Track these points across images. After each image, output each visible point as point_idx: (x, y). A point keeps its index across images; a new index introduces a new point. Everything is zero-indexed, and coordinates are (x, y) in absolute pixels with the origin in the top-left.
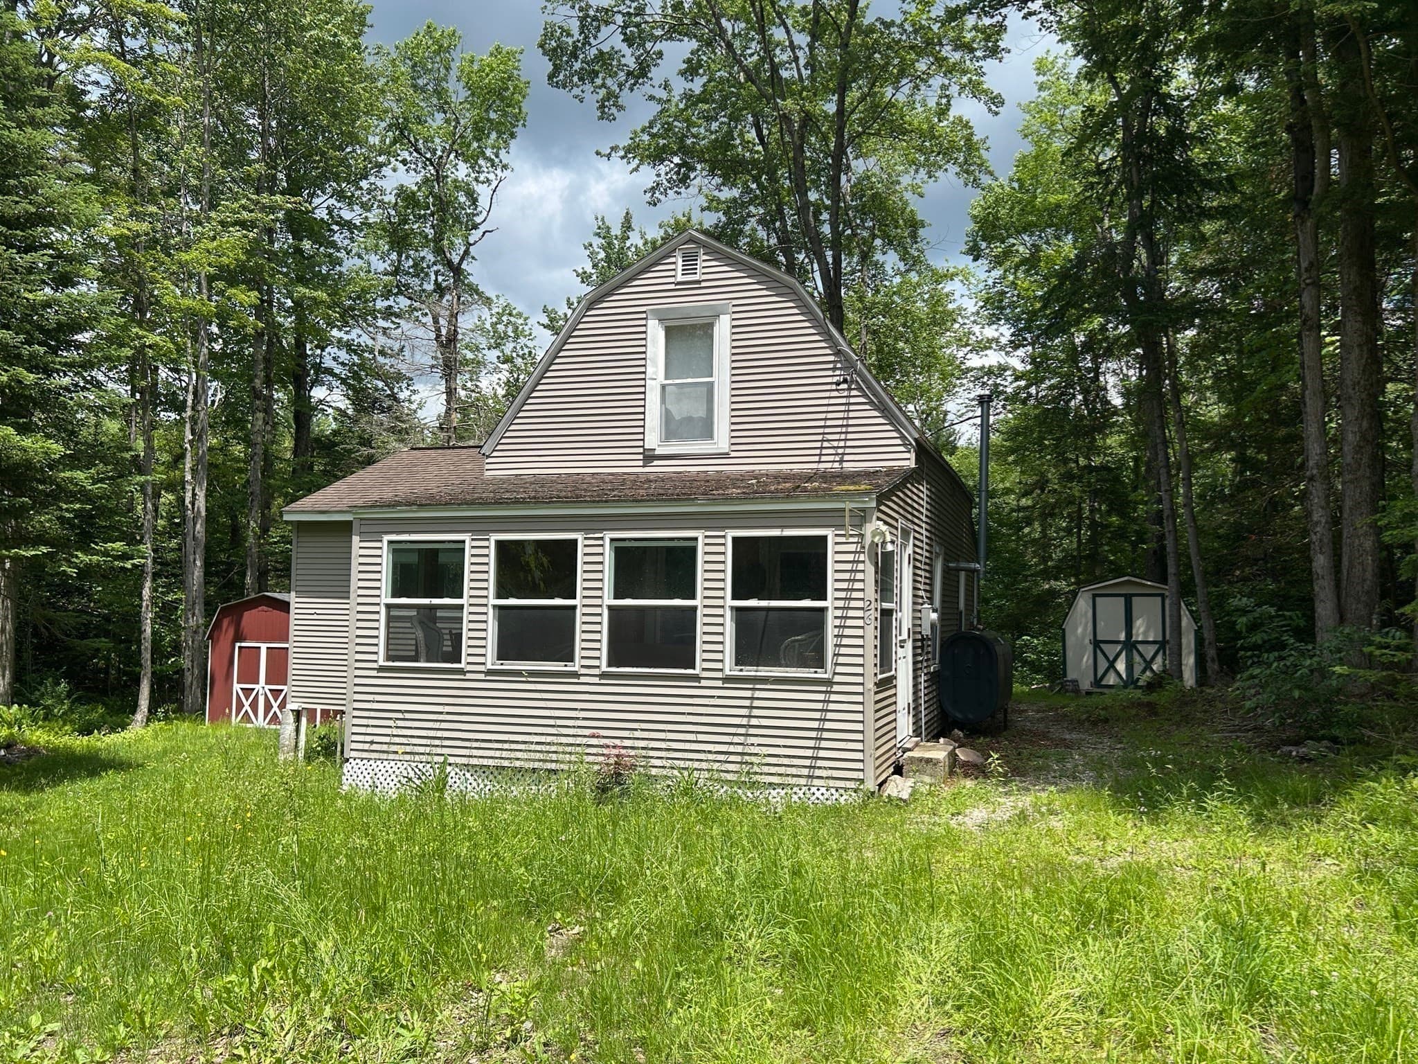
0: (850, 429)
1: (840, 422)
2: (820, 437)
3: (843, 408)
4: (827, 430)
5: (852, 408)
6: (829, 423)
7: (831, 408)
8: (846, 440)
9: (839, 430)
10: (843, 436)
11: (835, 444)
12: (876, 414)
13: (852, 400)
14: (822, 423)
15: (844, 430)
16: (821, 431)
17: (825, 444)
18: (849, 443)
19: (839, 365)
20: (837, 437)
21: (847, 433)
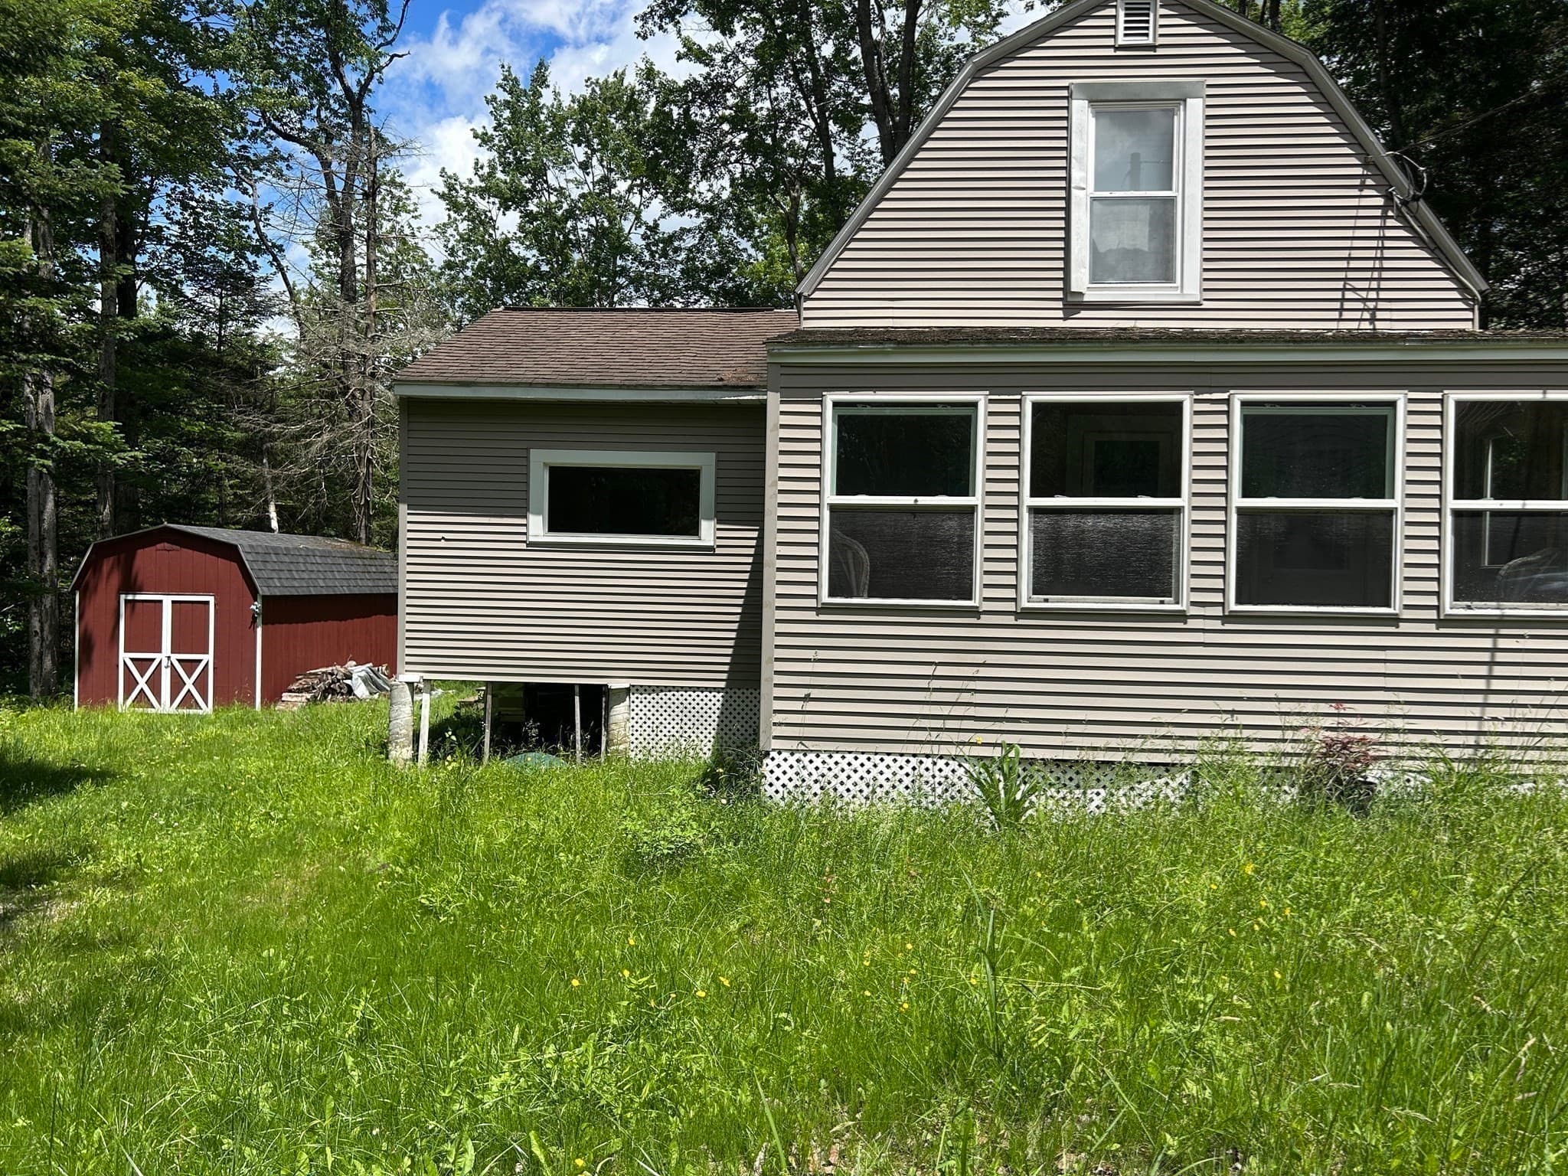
0: (1385, 275)
1: (1369, 264)
2: (1340, 285)
3: (1374, 243)
4: (1351, 275)
5: (1387, 244)
6: (1353, 264)
7: (1357, 243)
8: (1378, 290)
9: (1368, 275)
10: (1374, 285)
11: (1364, 294)
12: (1424, 254)
13: (1389, 233)
14: (1343, 264)
15: (1376, 275)
16: (1342, 275)
17: (1349, 295)
18: (1383, 295)
19: (1369, 182)
20: (1365, 285)
21: (1380, 279)
